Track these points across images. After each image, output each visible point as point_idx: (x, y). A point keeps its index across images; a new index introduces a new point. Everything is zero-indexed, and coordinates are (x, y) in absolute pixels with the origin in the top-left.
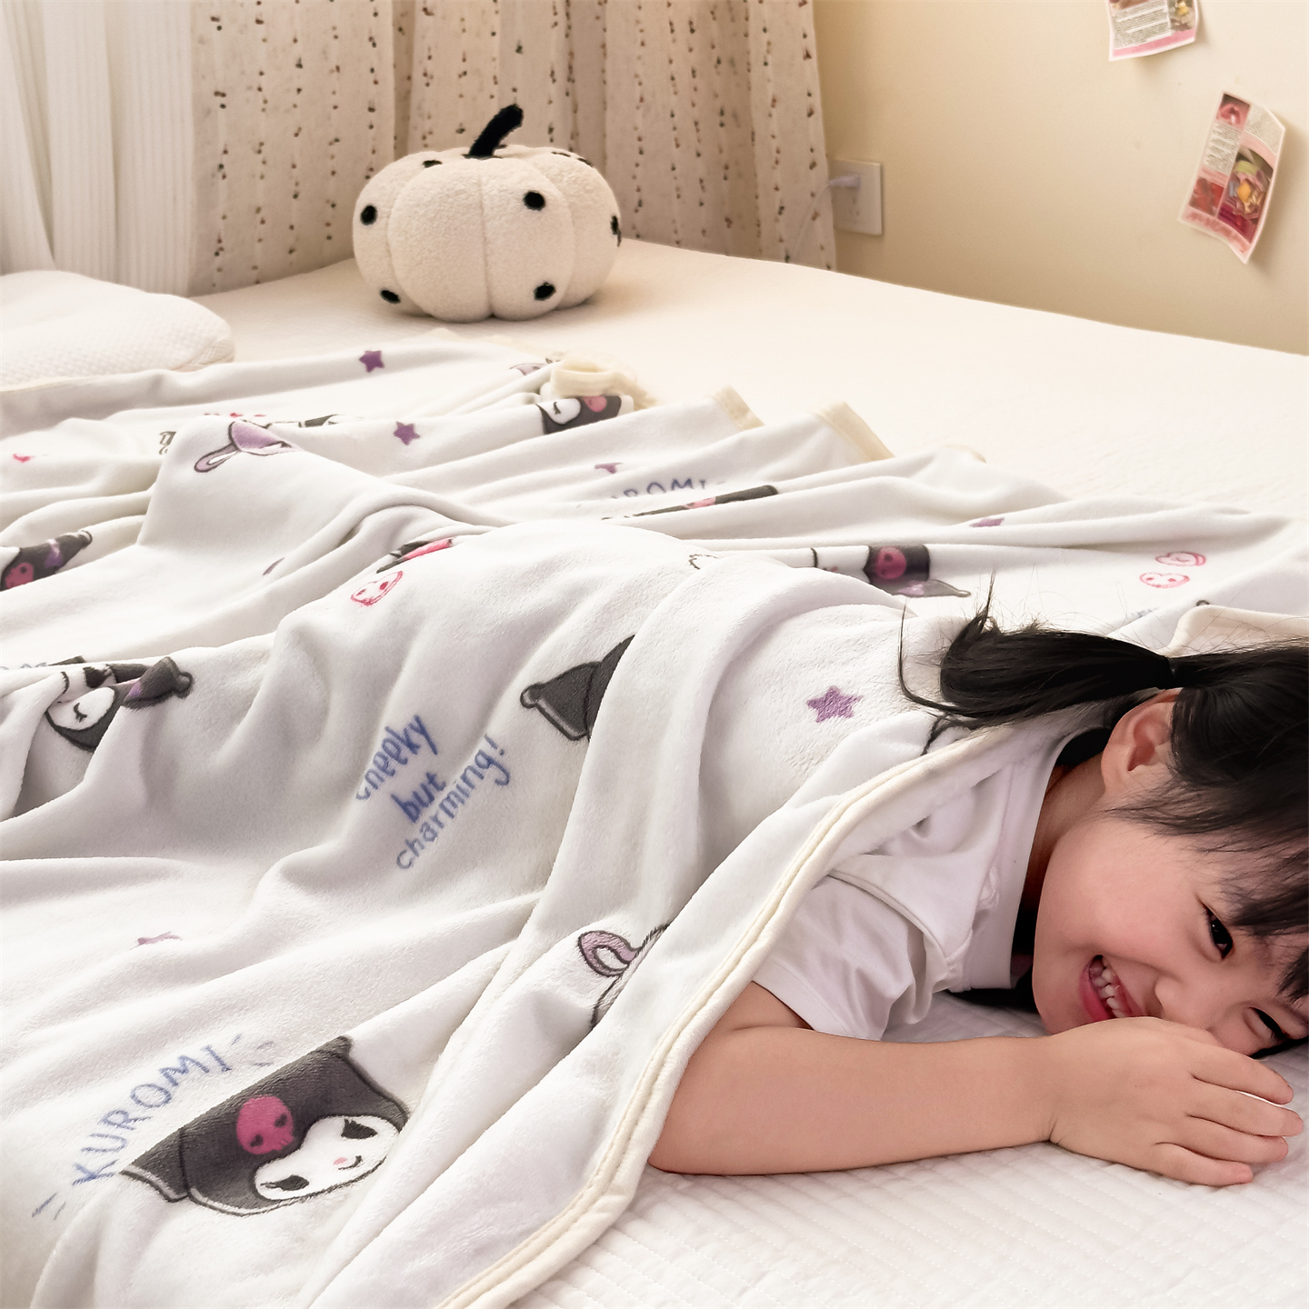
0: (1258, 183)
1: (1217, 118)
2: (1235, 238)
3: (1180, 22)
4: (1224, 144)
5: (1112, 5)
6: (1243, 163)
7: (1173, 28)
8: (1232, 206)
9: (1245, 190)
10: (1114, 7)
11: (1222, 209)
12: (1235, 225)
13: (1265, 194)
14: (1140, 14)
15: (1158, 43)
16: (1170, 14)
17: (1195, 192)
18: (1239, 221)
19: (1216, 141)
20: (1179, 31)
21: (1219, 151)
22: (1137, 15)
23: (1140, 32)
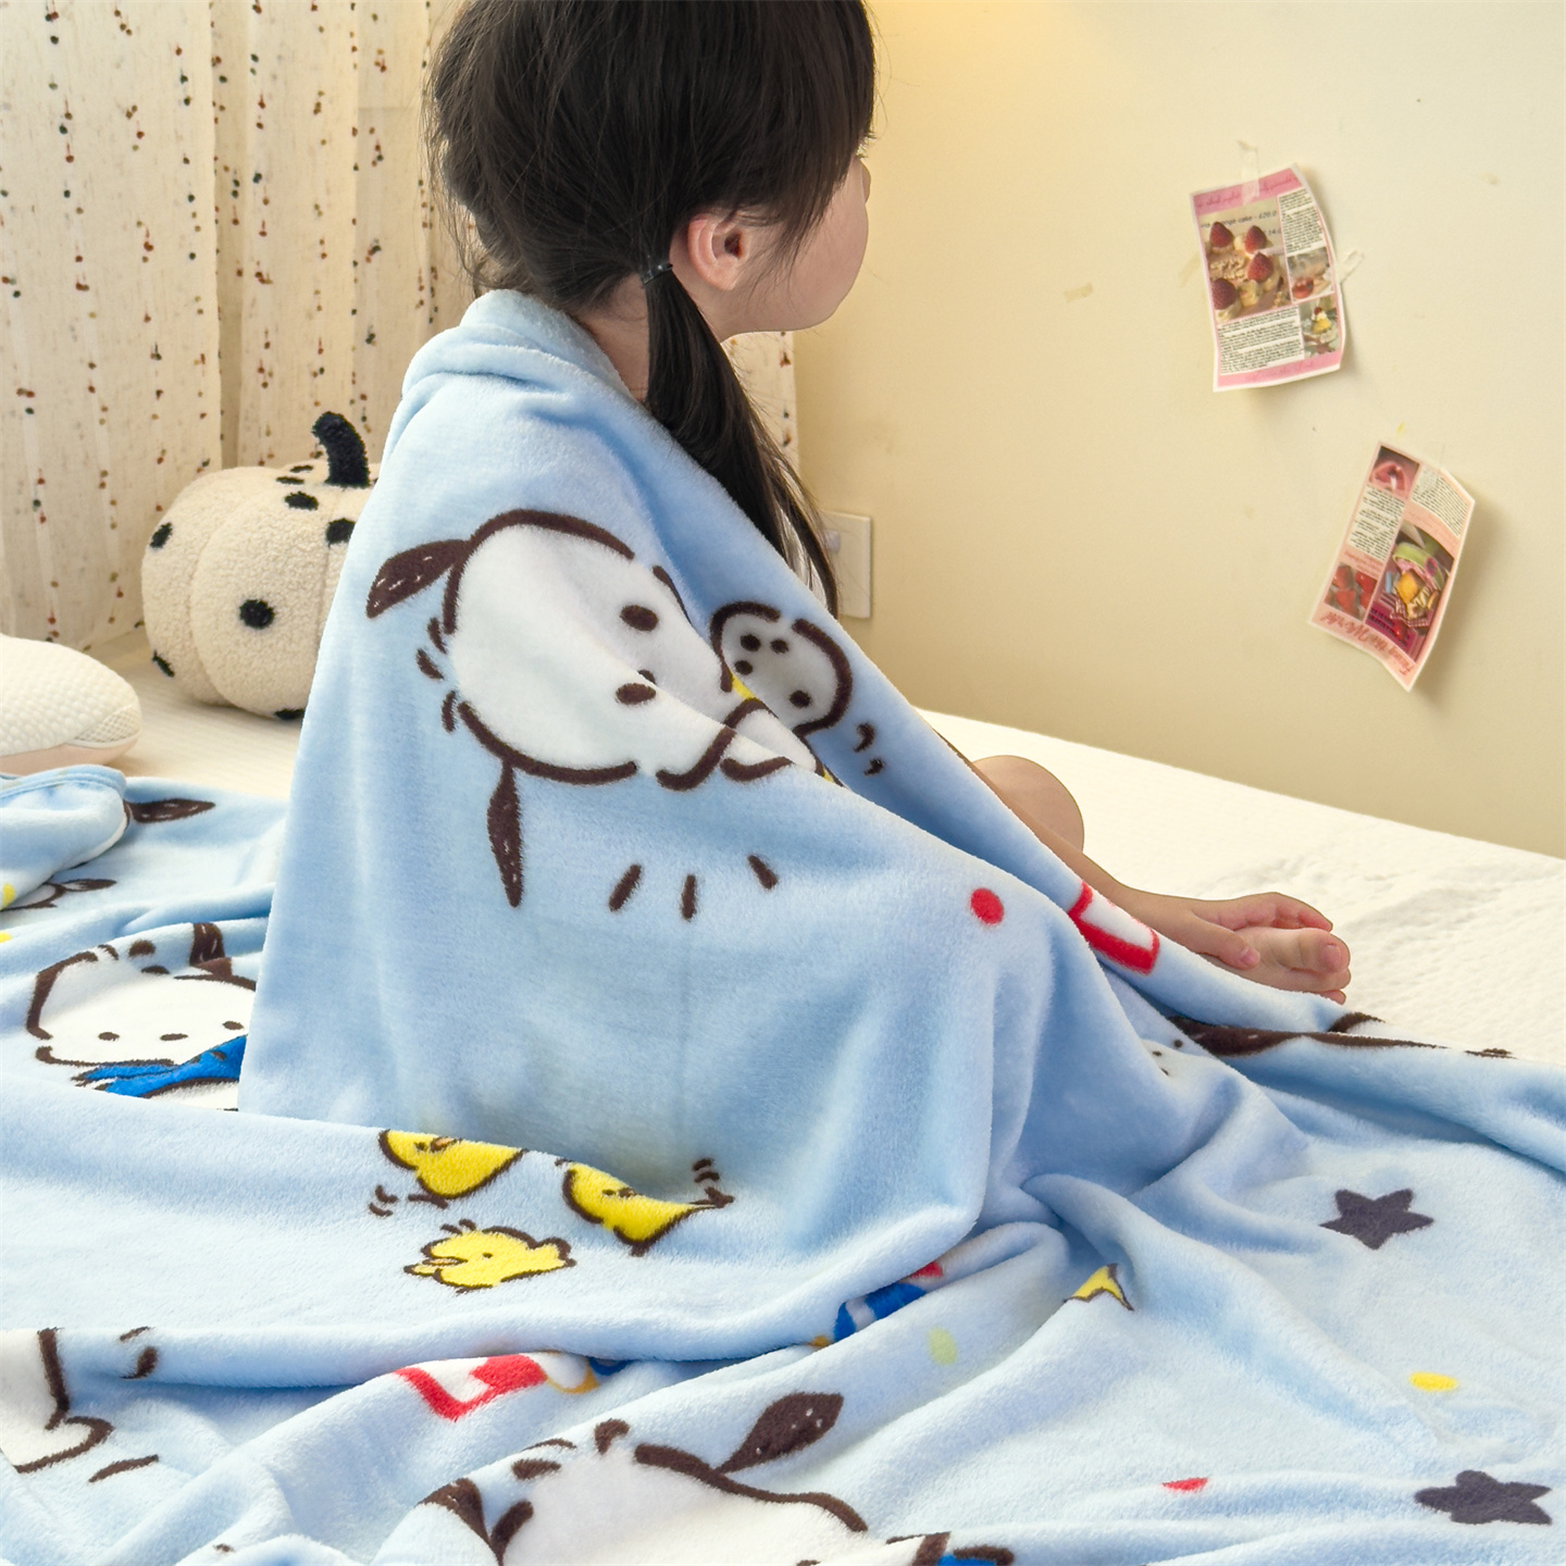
0: (1429, 576)
1: (1371, 480)
2: (1392, 652)
3: (1318, 341)
4: (1379, 518)
5: (1218, 312)
6: (1406, 548)
7: (1307, 349)
8: (1389, 607)
9: (1408, 586)
10: (1221, 315)
11: (1373, 609)
12: (1392, 633)
13: (1440, 593)
14: (1259, 327)
15: (1284, 370)
16: (1304, 329)
17: (1334, 583)
18: (1401, 631)
19: (1367, 513)
20: (1316, 354)
21: (1371, 527)
22: (1255, 328)
23: (1259, 352)
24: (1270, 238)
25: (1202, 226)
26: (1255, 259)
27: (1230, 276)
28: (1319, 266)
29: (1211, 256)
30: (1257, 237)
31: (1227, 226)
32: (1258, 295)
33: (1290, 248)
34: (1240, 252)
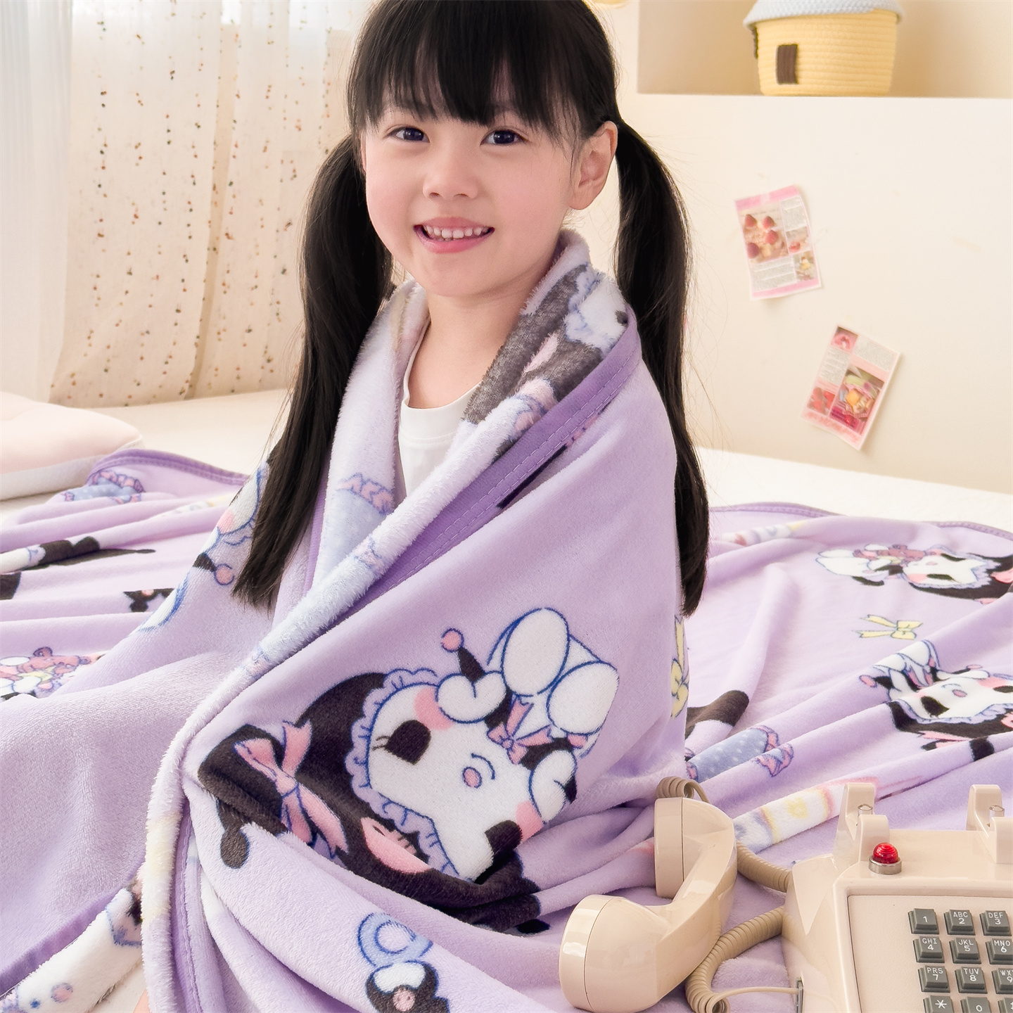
0: (865, 391)
1: (832, 344)
2: (845, 431)
3: (804, 274)
4: (837, 363)
6: (851, 377)
7: (799, 278)
8: (842, 408)
9: (853, 397)
10: (752, 261)
11: (834, 410)
12: (845, 422)
16: (795, 267)
17: (812, 397)
19: (830, 361)
21: (833, 368)
22: (771, 268)
23: (773, 279)
24: (776, 221)
25: (740, 216)
26: (769, 233)
27: (756, 241)
28: (804, 236)
29: (746, 231)
30: (769, 221)
31: (753, 216)
32: (772, 251)
33: (787, 227)
34: (761, 230)
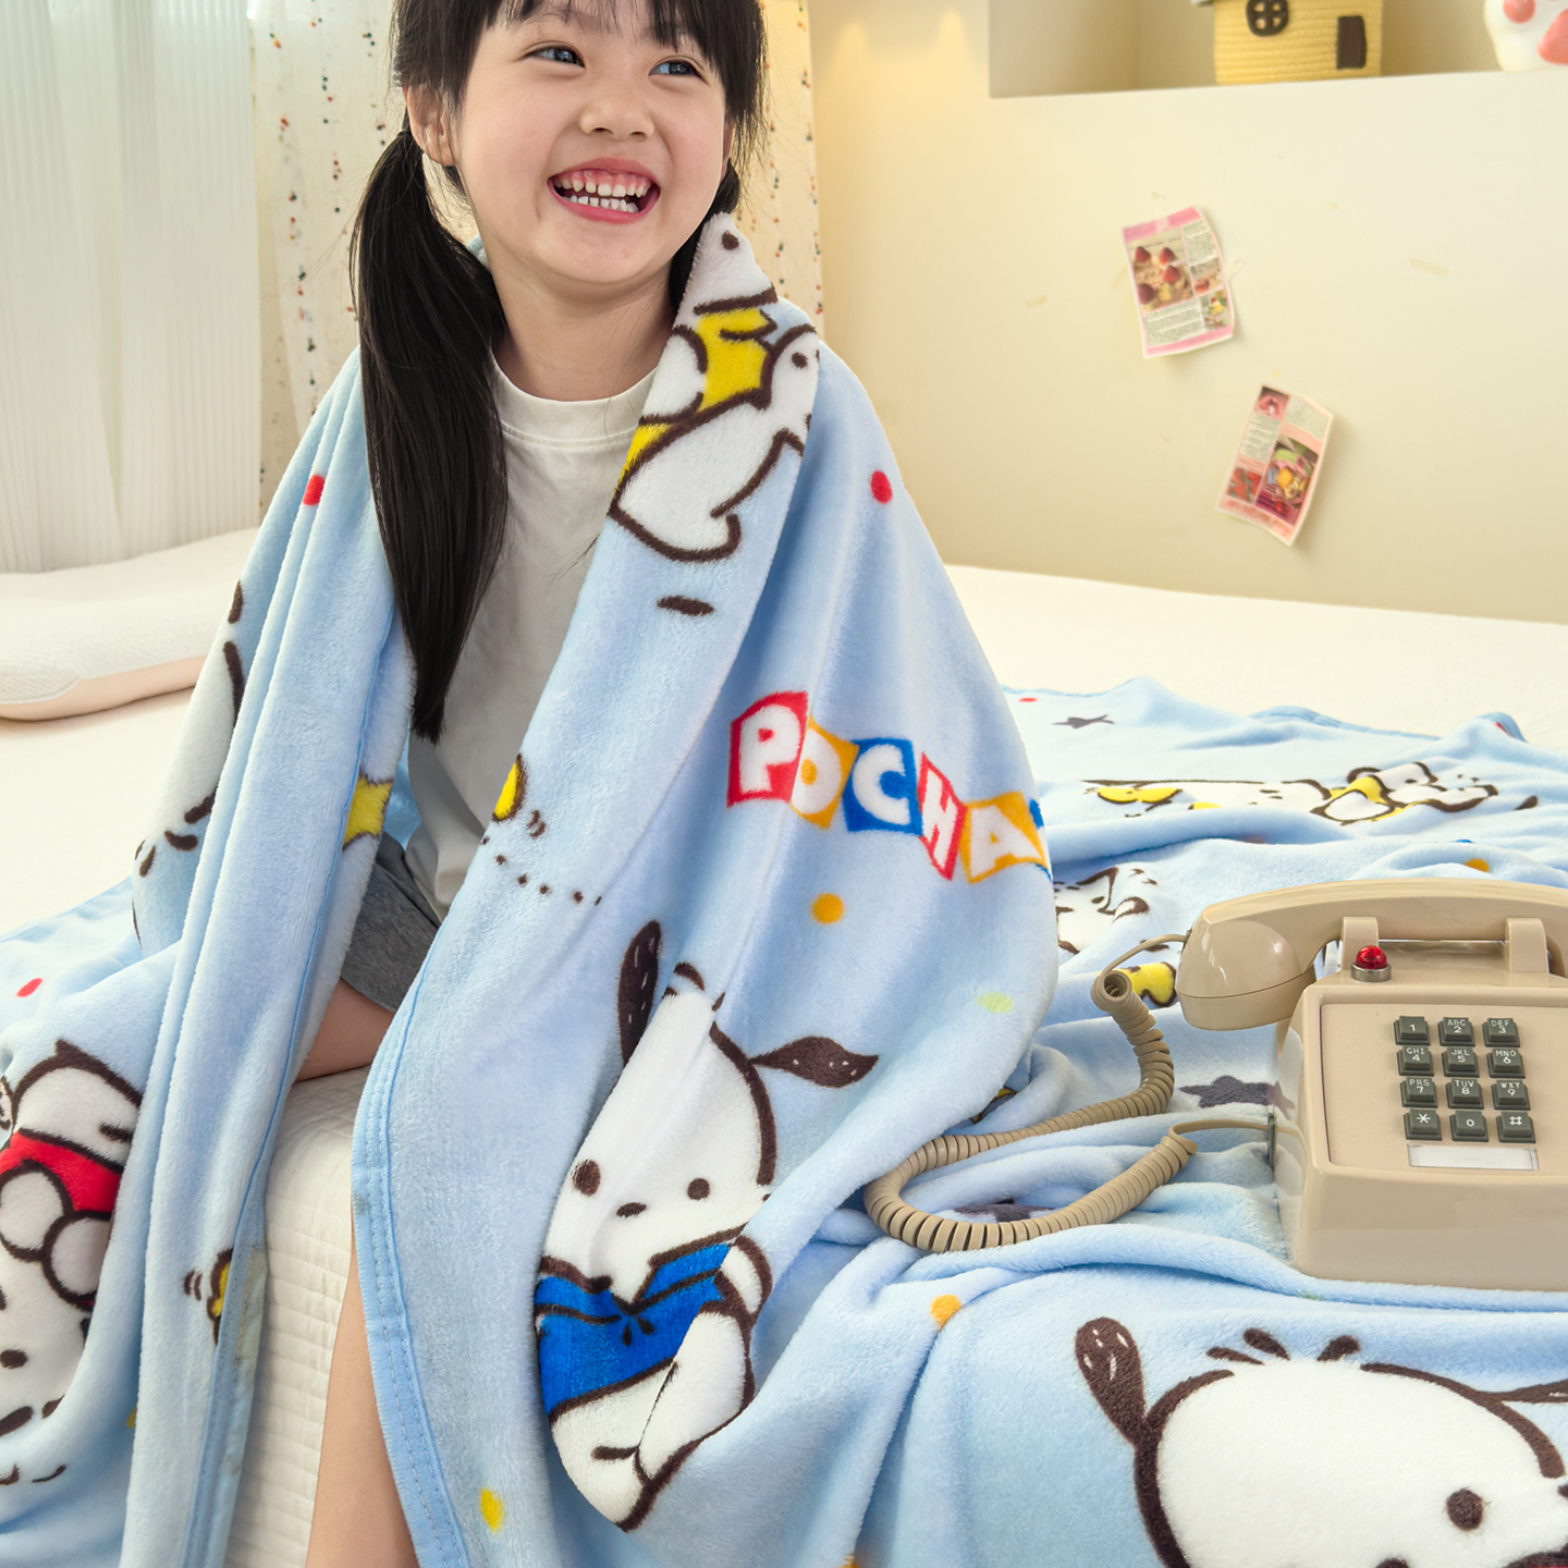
0: (1299, 469)
1: (1256, 410)
2: (1276, 522)
3: (1214, 321)
4: (1262, 434)
5: (1142, 306)
6: (1282, 452)
7: (1208, 326)
8: (1271, 493)
9: (1285, 477)
10: (1145, 308)
12: (1274, 510)
13: (1307, 481)
14: (1172, 314)
15: (1191, 342)
16: (1203, 313)
17: (1232, 481)
18: (1280, 507)
19: (1254, 432)
20: (1214, 330)
21: (1257, 441)
22: (1170, 315)
23: (1174, 331)
24: (1177, 254)
25: (1129, 250)
26: (1167, 269)
27: (1150, 281)
28: (1214, 270)
29: (1136, 269)
30: (1168, 254)
31: (1147, 249)
32: (1171, 293)
33: (1191, 260)
34: (1157, 266)
